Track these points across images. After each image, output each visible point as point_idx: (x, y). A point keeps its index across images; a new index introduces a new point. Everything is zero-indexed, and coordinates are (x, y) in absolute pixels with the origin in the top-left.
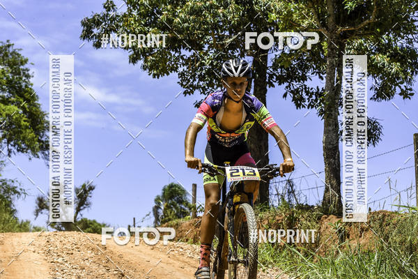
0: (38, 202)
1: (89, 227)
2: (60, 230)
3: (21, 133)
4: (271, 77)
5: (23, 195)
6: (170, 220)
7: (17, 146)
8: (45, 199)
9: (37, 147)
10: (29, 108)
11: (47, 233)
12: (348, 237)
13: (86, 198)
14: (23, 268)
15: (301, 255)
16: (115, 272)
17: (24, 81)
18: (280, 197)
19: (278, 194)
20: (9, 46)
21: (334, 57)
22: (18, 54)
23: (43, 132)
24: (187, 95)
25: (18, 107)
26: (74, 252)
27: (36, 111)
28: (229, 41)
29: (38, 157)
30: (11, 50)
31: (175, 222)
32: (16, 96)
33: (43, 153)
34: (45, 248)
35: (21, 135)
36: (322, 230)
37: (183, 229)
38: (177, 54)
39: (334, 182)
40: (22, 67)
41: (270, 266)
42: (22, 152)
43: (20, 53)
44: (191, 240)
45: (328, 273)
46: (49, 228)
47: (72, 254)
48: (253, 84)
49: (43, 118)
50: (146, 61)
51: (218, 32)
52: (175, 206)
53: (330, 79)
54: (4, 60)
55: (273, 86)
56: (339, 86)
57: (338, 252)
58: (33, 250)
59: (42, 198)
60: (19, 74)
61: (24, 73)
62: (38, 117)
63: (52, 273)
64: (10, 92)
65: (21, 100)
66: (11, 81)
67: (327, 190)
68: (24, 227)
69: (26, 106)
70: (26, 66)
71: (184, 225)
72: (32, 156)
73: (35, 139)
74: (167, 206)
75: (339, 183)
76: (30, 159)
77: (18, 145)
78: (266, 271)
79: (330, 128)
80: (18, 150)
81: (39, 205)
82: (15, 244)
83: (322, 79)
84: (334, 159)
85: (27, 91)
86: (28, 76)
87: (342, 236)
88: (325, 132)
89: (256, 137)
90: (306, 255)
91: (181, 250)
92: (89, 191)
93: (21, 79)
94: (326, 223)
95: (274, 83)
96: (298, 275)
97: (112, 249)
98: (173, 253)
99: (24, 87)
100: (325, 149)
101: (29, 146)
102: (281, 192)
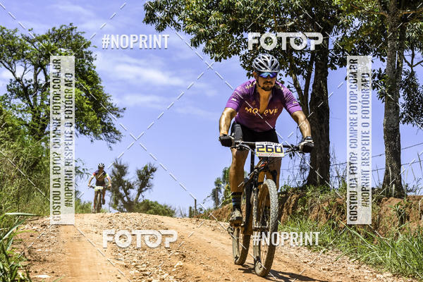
1: (151, 208)
2: (122, 211)
3: (84, 115)
4: (333, 59)
5: (86, 176)
7: (79, 129)
9: (100, 129)
10: (91, 90)
11: (109, 214)
12: (408, 220)
13: (147, 179)
14: (85, 249)
15: (361, 237)
16: (177, 253)
17: (87, 64)
18: (340, 179)
19: (338, 176)
20: (72, 29)
21: (395, 40)
22: (81, 37)
23: (105, 114)
25: (81, 90)
27: (99, 94)
28: (290, 24)
29: (101, 139)
30: (74, 33)
33: (106, 135)
35: (84, 118)
36: (382, 212)
38: (239, 38)
39: (394, 164)
40: (84, 50)
41: (330, 248)
42: (85, 134)
43: (83, 36)
45: (388, 255)
46: (111, 209)
48: (314, 67)
49: (105, 100)
50: (207, 44)
51: (280, 15)
53: (391, 62)
54: (67, 43)
55: (336, 69)
56: (400, 69)
57: (397, 235)
58: (95, 231)
60: (82, 57)
61: (87, 56)
62: (101, 100)
63: (114, 254)
65: (84, 83)
67: (387, 172)
68: (86, 209)
69: (89, 89)
70: (89, 49)
72: (94, 138)
73: (98, 121)
75: (399, 166)
76: (92, 141)
77: (81, 127)
78: (327, 253)
79: (391, 111)
80: (81, 133)
83: (384, 61)
84: (395, 141)
85: (90, 74)
86: (91, 59)
87: (402, 218)
88: (386, 115)
89: (316, 119)
90: (366, 236)
92: (151, 172)
93: (84, 61)
94: (386, 205)
95: (336, 66)
96: (359, 257)
99: (87, 70)
100: (386, 131)
101: (91, 128)
102: (341, 175)
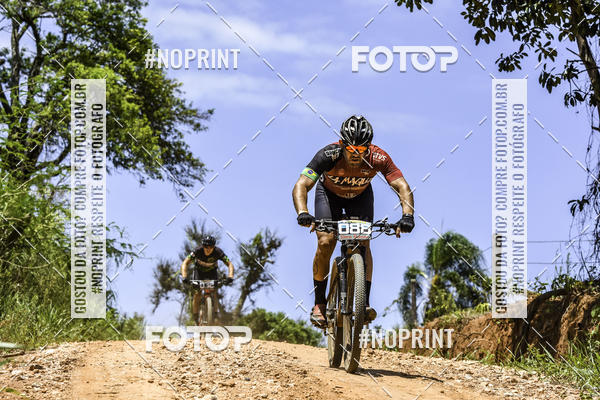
0: (160, 274)
1: (269, 329)
5: (127, 259)
6: (443, 312)
8: (175, 267)
9: (158, 156)
10: (138, 72)
13: (262, 265)
17: (128, 14)
23: (169, 124)
24: (482, 41)
25: (116, 71)
26: (236, 381)
27: (155, 79)
29: (160, 178)
31: (454, 316)
32: (111, 45)
33: (170, 169)
34: (175, 375)
37: (473, 331)
42: (126, 167)
44: (490, 355)
47: (233, 386)
49: (168, 93)
52: (455, 282)
58: (149, 378)
59: (168, 266)
62: (158, 92)
64: (96, 38)
65: (122, 55)
66: (99, 15)
68: (129, 329)
69: (134, 68)
71: (475, 322)
72: (146, 176)
73: (153, 139)
74: (438, 282)
76: (142, 182)
77: (116, 152)
80: (116, 164)
81: (163, 281)
82: (110, 364)
85: (134, 36)
86: (136, 4)
91: (468, 377)
92: (269, 250)
93: (121, 9)
97: (318, 375)
98: (451, 383)
99: (127, 27)
101: (138, 155)
